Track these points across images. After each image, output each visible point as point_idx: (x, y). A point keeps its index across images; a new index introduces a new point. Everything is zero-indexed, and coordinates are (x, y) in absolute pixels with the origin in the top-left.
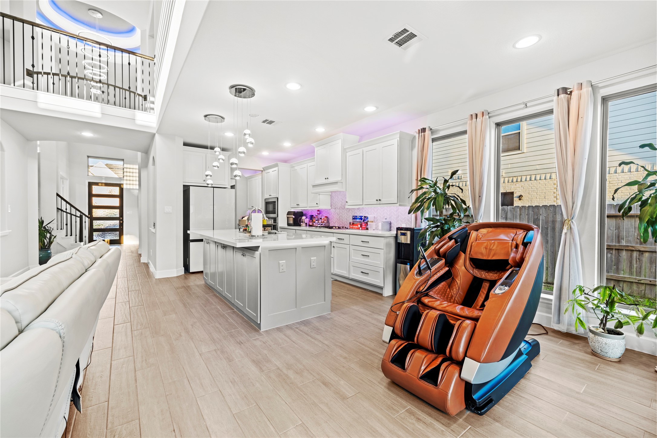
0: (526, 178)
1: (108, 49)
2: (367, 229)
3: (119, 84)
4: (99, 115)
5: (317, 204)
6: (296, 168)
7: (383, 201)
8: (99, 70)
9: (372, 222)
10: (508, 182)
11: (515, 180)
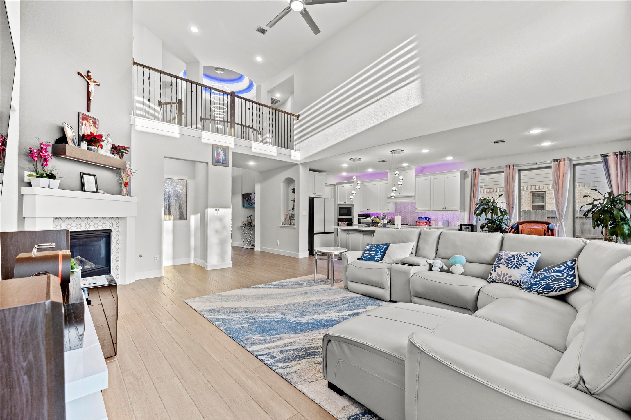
0: (493, 190)
1: (223, 95)
2: (431, 225)
3: (244, 124)
4: (275, 154)
5: (388, 209)
6: (366, 184)
7: (448, 208)
8: (218, 110)
9: (434, 221)
10: (487, 192)
11: (492, 191)
